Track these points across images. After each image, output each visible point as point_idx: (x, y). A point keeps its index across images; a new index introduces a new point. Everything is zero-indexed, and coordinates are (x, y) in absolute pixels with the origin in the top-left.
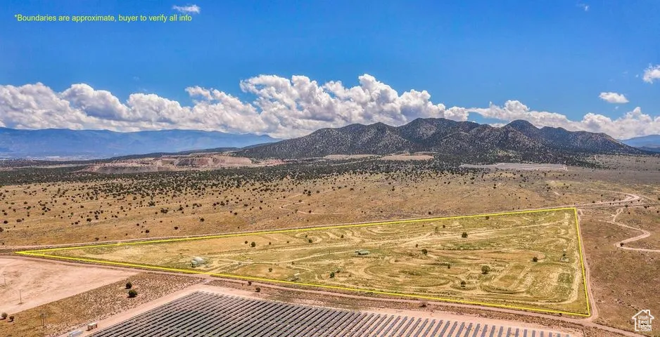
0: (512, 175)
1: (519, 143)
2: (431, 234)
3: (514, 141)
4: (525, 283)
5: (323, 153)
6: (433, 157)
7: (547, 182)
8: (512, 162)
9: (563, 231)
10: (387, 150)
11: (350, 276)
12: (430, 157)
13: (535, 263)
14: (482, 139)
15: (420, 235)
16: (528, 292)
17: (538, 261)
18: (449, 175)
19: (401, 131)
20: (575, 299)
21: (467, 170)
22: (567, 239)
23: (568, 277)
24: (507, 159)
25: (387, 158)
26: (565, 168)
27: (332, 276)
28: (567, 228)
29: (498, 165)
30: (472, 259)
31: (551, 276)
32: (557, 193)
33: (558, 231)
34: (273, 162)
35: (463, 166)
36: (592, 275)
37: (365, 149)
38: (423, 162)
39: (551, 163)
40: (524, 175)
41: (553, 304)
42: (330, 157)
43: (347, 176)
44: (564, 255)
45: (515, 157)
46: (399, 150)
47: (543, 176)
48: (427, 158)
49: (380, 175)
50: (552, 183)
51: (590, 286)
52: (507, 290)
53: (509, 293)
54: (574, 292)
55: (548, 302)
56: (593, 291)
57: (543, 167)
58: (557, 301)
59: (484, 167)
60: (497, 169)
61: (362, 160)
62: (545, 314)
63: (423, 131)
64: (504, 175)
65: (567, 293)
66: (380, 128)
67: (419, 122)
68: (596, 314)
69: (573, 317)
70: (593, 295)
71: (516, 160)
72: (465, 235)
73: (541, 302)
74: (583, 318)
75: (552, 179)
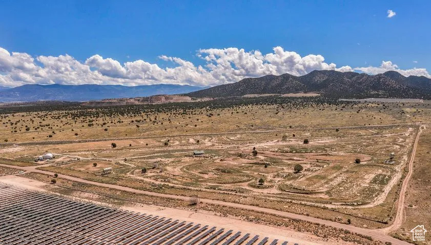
0: (377, 105)
1: (388, 86)
2: (278, 141)
3: (384, 84)
4: (331, 183)
5: (243, 94)
6: (320, 95)
7: (403, 109)
8: (380, 98)
9: (401, 140)
10: (288, 90)
11: (161, 172)
12: (318, 95)
13: (356, 164)
14: (360, 83)
15: (268, 141)
16: (328, 193)
17: (361, 163)
18: (326, 105)
19: (302, 79)
20: (381, 202)
21: (342, 102)
22: (401, 146)
23: (383, 178)
24: (377, 96)
25: (282, 96)
26: (422, 101)
27: (144, 171)
28: (405, 138)
29: (368, 100)
30: (296, 160)
31: (366, 177)
32: (408, 115)
33: (397, 140)
34: (206, 99)
35: (340, 100)
36: (413, 177)
37: (273, 90)
38: (312, 98)
39: (411, 98)
40: (386, 105)
41: (348, 207)
42: (246, 96)
43: (250, 106)
44: (391, 158)
45: (384, 95)
46: (297, 91)
47: (402, 105)
48: (314, 95)
49: (275, 105)
50: (408, 110)
51: (405, 189)
52: (304, 190)
53: (304, 193)
54: (383, 194)
55: (344, 205)
56: (407, 195)
57: (404, 101)
58: (356, 204)
59: (356, 100)
60: (366, 102)
61: (267, 97)
62: (330, 220)
63: (318, 79)
64: (370, 105)
65: (374, 195)
66: (286, 77)
67: (315, 73)
68: (398, 223)
69: (365, 226)
70: (405, 198)
71: (384, 96)
72: (306, 142)
73: (335, 205)
74: (379, 228)
75: (408, 107)
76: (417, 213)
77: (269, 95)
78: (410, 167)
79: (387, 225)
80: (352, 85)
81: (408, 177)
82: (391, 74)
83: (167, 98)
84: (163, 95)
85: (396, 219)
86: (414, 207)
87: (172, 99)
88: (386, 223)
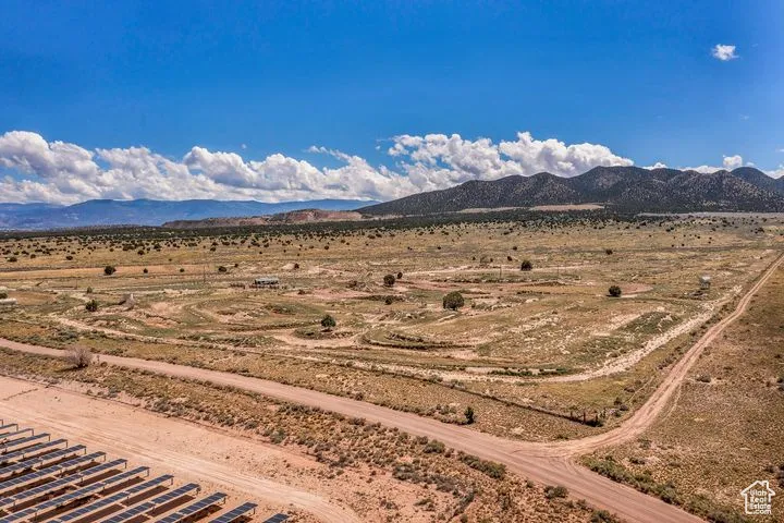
0: (710, 222)
1: (738, 192)
3: (730, 189)
4: (512, 329)
5: (460, 207)
6: (603, 208)
7: (762, 227)
9: (741, 264)
10: (546, 200)
12: (599, 207)
13: (608, 299)
14: (684, 189)
16: (483, 348)
17: (623, 296)
18: (611, 222)
19: (575, 182)
20: (619, 369)
21: (643, 218)
22: (737, 272)
23: (657, 319)
24: (715, 209)
25: (531, 209)
28: (751, 262)
29: (696, 214)
31: (616, 319)
32: (770, 235)
33: (730, 265)
35: (640, 215)
36: (742, 321)
37: (516, 201)
38: (586, 212)
40: (729, 221)
41: (506, 380)
42: (465, 211)
44: (703, 289)
46: (561, 202)
47: (761, 222)
48: (591, 207)
50: (772, 227)
51: (709, 341)
52: (421, 340)
53: (412, 348)
54: (640, 352)
55: (501, 373)
56: (708, 354)
57: (766, 215)
58: (536, 372)
59: (672, 215)
60: (690, 216)
61: (503, 212)
62: (418, 412)
63: (604, 182)
64: (697, 221)
65: (608, 354)
66: (543, 178)
67: (599, 171)
68: (640, 423)
69: (518, 431)
70: (697, 362)
71: (728, 209)
72: (526, 266)
73: (472, 373)
74: (560, 437)
75: (772, 224)
76: (719, 398)
77: (507, 208)
78: (740, 304)
79: (595, 429)
80: (667, 191)
81: (728, 320)
82: (745, 173)
83: (317, 215)
84: (312, 210)
85: (638, 413)
86: (714, 381)
87: (326, 216)
88: (594, 423)
